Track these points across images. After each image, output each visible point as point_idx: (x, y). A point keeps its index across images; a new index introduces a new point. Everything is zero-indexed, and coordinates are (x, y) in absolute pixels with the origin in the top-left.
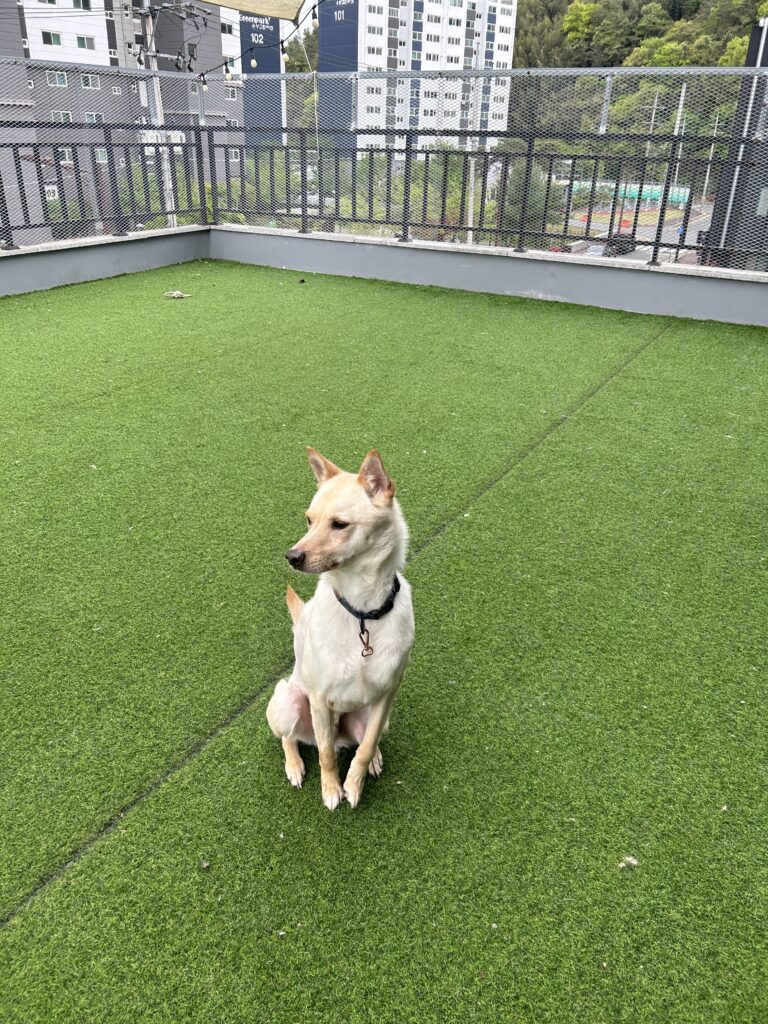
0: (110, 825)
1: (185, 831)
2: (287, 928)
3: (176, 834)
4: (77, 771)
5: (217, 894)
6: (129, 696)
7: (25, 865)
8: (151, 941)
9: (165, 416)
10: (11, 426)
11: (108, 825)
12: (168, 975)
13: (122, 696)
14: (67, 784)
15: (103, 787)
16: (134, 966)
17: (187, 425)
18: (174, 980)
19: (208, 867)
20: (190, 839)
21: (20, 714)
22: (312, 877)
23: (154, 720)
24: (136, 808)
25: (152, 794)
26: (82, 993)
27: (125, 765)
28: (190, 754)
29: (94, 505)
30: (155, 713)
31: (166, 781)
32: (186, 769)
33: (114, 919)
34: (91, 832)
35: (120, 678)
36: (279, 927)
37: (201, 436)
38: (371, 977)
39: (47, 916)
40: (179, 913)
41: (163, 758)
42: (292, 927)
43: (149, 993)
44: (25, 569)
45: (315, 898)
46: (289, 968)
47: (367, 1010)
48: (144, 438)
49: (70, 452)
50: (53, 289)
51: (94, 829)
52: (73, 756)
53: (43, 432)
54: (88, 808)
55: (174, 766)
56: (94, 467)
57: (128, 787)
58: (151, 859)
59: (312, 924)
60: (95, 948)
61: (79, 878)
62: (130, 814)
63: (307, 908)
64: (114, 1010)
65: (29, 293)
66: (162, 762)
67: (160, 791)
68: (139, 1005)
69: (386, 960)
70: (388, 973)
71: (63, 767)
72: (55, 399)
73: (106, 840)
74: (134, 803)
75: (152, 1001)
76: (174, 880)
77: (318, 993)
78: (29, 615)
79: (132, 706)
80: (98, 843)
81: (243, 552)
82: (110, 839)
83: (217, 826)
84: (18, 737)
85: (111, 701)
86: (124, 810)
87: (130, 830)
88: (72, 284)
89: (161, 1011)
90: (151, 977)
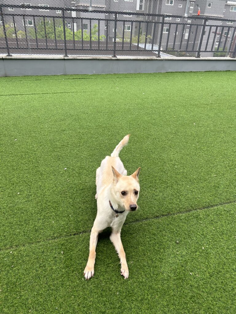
1: (176, 230)
2: (193, 273)
3: (173, 229)
4: (155, 199)
6: (177, 188)
8: (155, 251)
11: (157, 217)
12: (156, 262)
13: (175, 187)
14: (152, 201)
15: (160, 207)
16: (149, 254)
18: (157, 264)
19: (178, 243)
20: (176, 233)
21: (148, 179)
23: (181, 197)
24: (166, 217)
25: (171, 216)
27: (168, 204)
28: (186, 211)
31: (177, 215)
32: (184, 214)
33: (149, 240)
34: (152, 216)
35: (176, 182)
36: (191, 271)
40: (165, 249)
41: (179, 208)
42: (195, 274)
43: (149, 263)
45: (205, 271)
51: (154, 216)
52: (156, 195)
54: (154, 210)
55: (181, 212)
56: (195, 124)
57: (166, 210)
58: (164, 232)
59: (201, 278)
60: (142, 244)
61: (145, 225)
62: (164, 217)
63: (202, 272)
67: (174, 216)
71: (153, 196)
73: (155, 220)
74: (166, 215)
76: (168, 240)
78: (161, 156)
79: (176, 191)
80: (153, 220)
83: (185, 234)
84: (145, 184)
85: (172, 187)
86: (163, 215)
87: (162, 221)
89: (150, 269)
90: (151, 260)
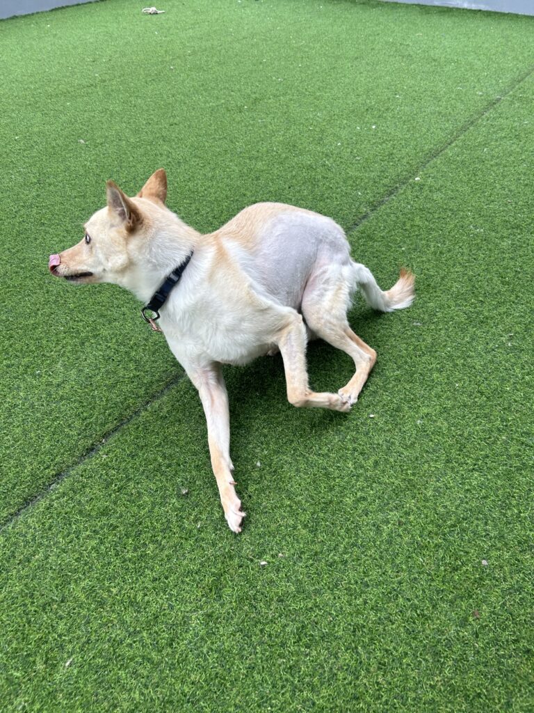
0: (92, 449)
1: (165, 458)
2: (268, 557)
3: (155, 460)
4: (62, 398)
5: (196, 521)
6: (111, 332)
7: (10, 486)
8: (131, 566)
9: (143, 102)
10: (13, 111)
11: (91, 450)
12: (148, 602)
13: (105, 332)
14: (52, 410)
15: (85, 414)
16: (114, 591)
17: (162, 109)
18: (154, 608)
19: (187, 494)
20: (169, 466)
21: (11, 346)
22: (291, 507)
23: (134, 353)
24: (117, 435)
25: (133, 421)
26: (61, 618)
27: (107, 394)
28: (167, 386)
29: (82, 172)
30: (135, 348)
31: (146, 410)
32: (165, 398)
33: (94, 543)
34: (73, 456)
35: (102, 316)
36: (260, 555)
37: (174, 117)
38: (358, 612)
39: (29, 537)
40: (159, 538)
41: (143, 389)
42: (273, 556)
43: (128, 620)
44: (20, 223)
45: (295, 528)
46: (272, 599)
47: (356, 648)
48: (125, 119)
49: (62, 130)
50: (52, 10)
51: (77, 454)
52: (58, 385)
53: (39, 114)
54: (71, 433)
55: (153, 397)
56: (82, 141)
57: (109, 415)
58: (131, 484)
59: (294, 555)
61: (61, 500)
62: (111, 440)
63: (287, 537)
64: (93, 638)
65: (33, 14)
66: (142, 392)
67: (140, 419)
68: (117, 633)
69: (373, 594)
70: (375, 608)
71: (49, 395)
72: (50, 90)
73: (87, 464)
74: (115, 430)
75: (131, 630)
76: (154, 504)
77: (303, 627)
78: (23, 261)
79: (114, 341)
80: (81, 467)
81: (212, 210)
82: (92, 463)
83: (195, 454)
84: (8, 366)
85: (95, 336)
86: (106, 435)
87: (111, 455)
88: (67, 7)
89: (141, 640)
90: (131, 603)
